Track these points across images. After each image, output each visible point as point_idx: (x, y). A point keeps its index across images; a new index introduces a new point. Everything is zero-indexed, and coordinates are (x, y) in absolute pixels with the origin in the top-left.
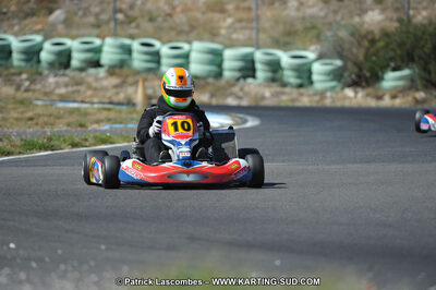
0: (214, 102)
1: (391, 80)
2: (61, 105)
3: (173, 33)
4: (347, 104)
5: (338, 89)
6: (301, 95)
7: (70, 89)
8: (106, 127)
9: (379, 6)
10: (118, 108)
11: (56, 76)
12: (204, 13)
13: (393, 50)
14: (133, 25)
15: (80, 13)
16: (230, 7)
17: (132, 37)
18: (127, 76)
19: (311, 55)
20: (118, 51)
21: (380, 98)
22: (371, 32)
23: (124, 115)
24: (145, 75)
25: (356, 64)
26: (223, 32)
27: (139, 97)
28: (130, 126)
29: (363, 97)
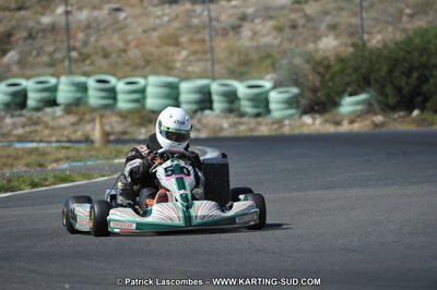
1: (348, 104)
2: (18, 145)
3: (128, 69)
4: (305, 130)
5: (297, 117)
6: (259, 124)
7: (27, 129)
8: (65, 165)
9: (333, 32)
10: (76, 145)
11: (12, 116)
12: (158, 47)
13: (349, 75)
14: (88, 62)
15: (34, 53)
16: (184, 39)
17: (87, 74)
18: (84, 114)
19: (267, 84)
20: (73, 88)
21: (338, 123)
22: (327, 58)
23: (82, 153)
24: (101, 112)
25: (312, 90)
26: (178, 64)
27: (97, 135)
28: (89, 163)
29: (321, 123)
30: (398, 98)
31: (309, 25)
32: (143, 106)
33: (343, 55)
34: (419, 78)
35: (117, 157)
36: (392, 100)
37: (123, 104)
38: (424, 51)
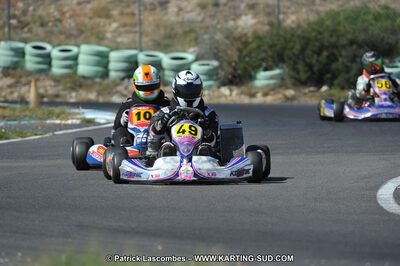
0: (101, 100)
1: (263, 78)
3: (62, 37)
4: (223, 100)
5: (215, 88)
8: (1, 124)
9: (251, 11)
10: (12, 106)
12: (91, 18)
13: (265, 51)
14: (26, 29)
16: (115, 12)
17: (25, 41)
18: (20, 77)
19: (190, 57)
20: (12, 53)
21: (253, 95)
22: (245, 35)
23: (17, 113)
24: (37, 76)
25: (230, 64)
26: (109, 35)
27: (31, 97)
28: (23, 123)
29: (237, 95)
30: (308, 74)
31: (230, 4)
32: (75, 72)
33: (261, 33)
34: (328, 57)
35: (49, 118)
36: (303, 76)
37: (57, 69)
38: (334, 32)
